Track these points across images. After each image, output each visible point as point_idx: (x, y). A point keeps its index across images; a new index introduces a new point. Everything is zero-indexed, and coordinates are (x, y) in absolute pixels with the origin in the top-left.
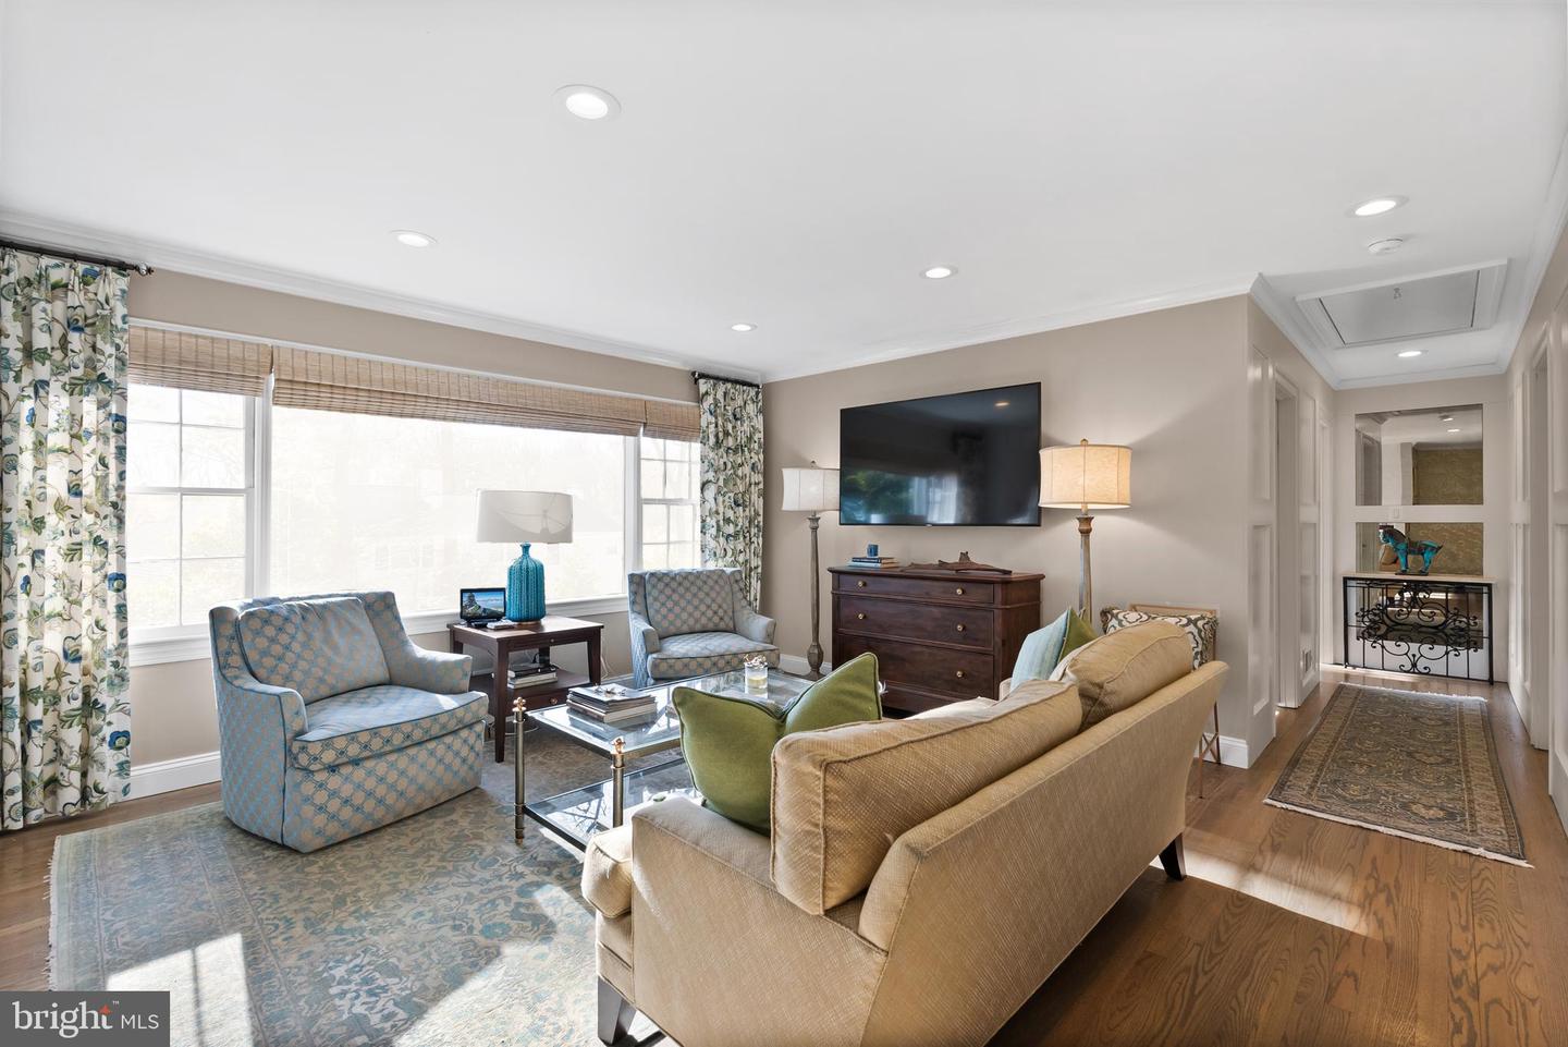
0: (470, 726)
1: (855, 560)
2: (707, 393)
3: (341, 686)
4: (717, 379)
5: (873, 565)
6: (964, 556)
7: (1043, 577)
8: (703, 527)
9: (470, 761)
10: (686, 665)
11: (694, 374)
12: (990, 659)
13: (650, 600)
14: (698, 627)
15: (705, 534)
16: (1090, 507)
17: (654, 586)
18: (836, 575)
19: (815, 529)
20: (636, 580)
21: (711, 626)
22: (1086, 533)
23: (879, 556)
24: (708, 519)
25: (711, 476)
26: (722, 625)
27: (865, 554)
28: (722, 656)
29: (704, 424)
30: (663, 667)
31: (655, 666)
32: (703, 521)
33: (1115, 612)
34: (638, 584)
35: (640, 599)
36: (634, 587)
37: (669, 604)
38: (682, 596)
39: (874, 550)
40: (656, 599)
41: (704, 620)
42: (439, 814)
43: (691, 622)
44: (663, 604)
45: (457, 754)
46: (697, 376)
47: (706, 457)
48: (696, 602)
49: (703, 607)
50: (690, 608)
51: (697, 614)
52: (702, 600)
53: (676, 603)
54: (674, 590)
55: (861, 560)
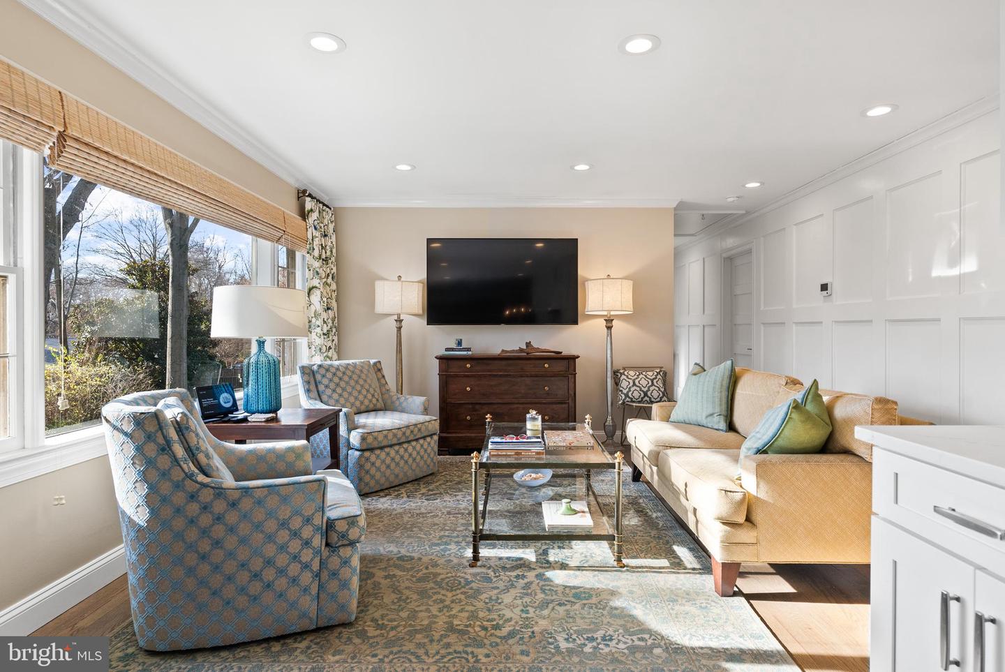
1: (447, 350)
2: (312, 210)
5: (465, 353)
6: (528, 345)
10: (386, 436)
11: (300, 192)
12: (567, 405)
13: (321, 388)
14: (363, 408)
16: (612, 313)
17: (324, 376)
18: (444, 361)
19: (399, 328)
20: (307, 371)
21: (371, 406)
22: (609, 328)
23: (464, 345)
24: (314, 320)
25: (316, 282)
26: (379, 406)
27: (454, 346)
29: (310, 237)
30: (370, 439)
31: (363, 439)
32: (309, 321)
33: (622, 371)
34: (309, 374)
35: (313, 387)
36: (306, 377)
37: (339, 390)
38: (347, 383)
39: (460, 343)
40: (327, 387)
41: (366, 402)
44: (334, 391)
46: (302, 194)
47: (312, 266)
48: (358, 387)
49: (364, 392)
50: (356, 394)
51: (361, 397)
52: (362, 386)
53: (344, 389)
54: (340, 379)
55: (452, 349)
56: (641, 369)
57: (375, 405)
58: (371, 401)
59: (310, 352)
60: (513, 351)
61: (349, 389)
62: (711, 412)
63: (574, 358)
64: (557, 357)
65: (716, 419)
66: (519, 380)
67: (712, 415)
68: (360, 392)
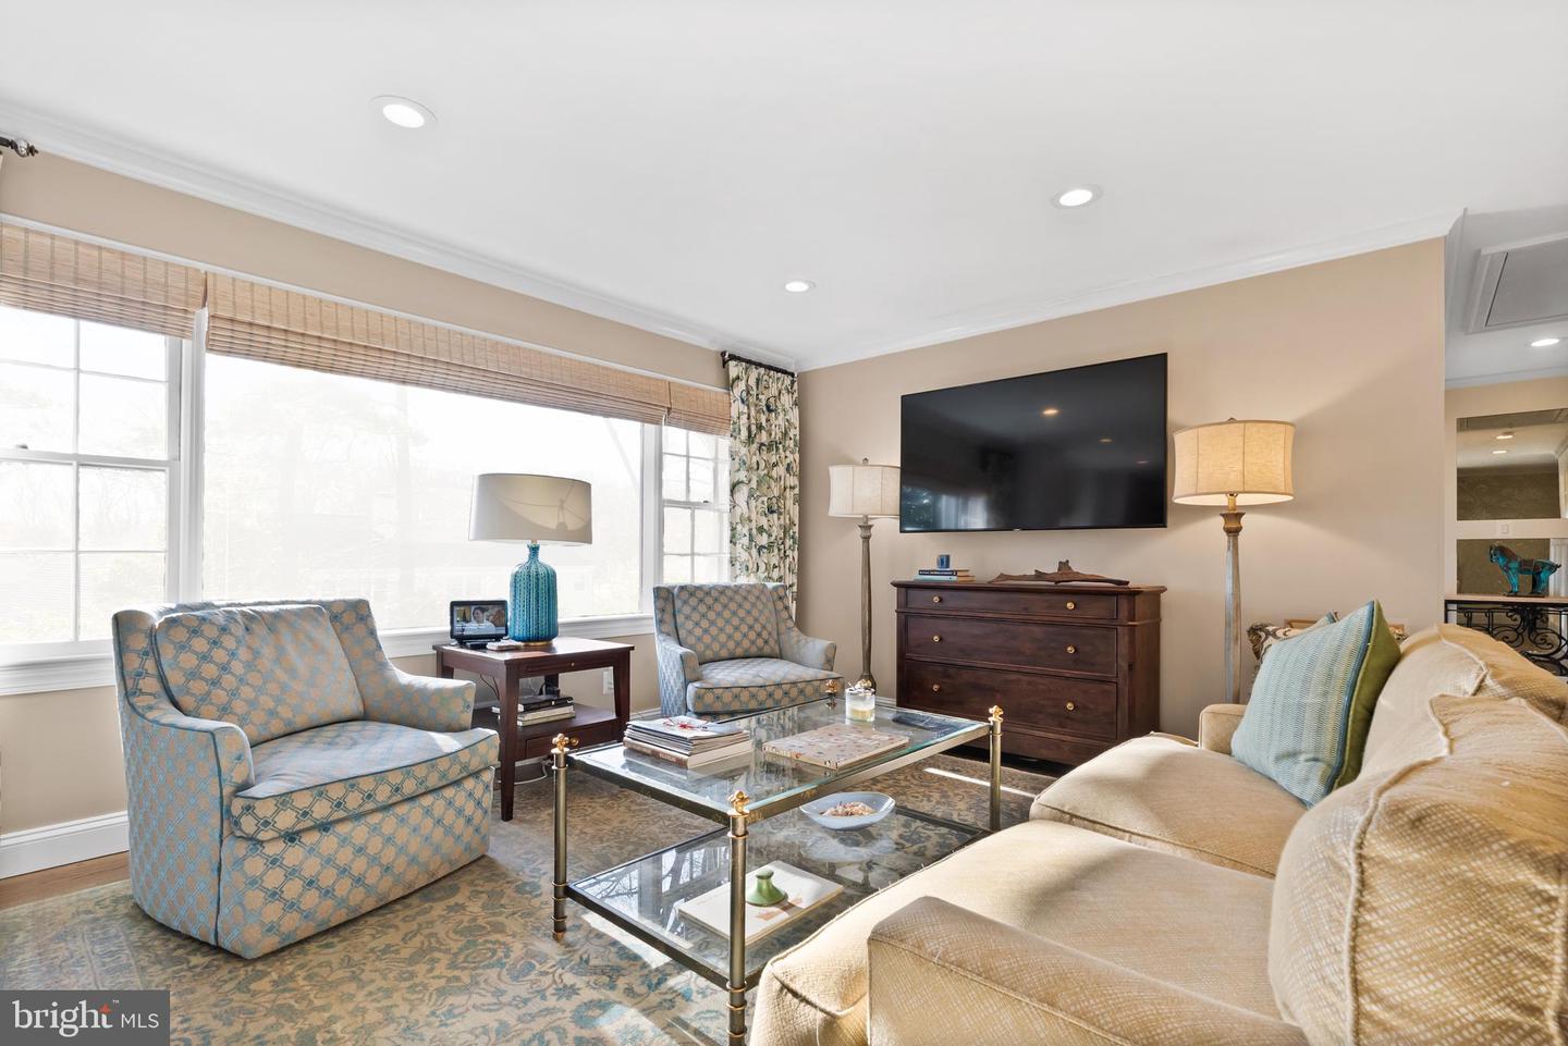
0: (476, 774)
1: (922, 572)
2: (738, 378)
3: (300, 722)
4: (749, 362)
5: (947, 578)
6: (1064, 565)
7: (1164, 589)
8: (733, 536)
9: (476, 821)
10: (736, 697)
11: (723, 354)
12: (1112, 688)
13: (680, 618)
14: (739, 651)
15: (735, 544)
17: (685, 602)
18: (903, 590)
19: (866, 539)
20: (663, 594)
21: (754, 650)
22: (1233, 532)
23: (952, 567)
24: (739, 527)
25: (742, 476)
26: (767, 650)
27: (934, 566)
28: (778, 685)
29: (734, 414)
30: (709, 698)
31: (699, 697)
32: (733, 529)
33: (1270, 628)
34: (666, 599)
35: (668, 617)
36: (661, 603)
37: (705, 624)
38: (719, 614)
39: (945, 561)
40: (688, 617)
41: (746, 644)
42: (438, 895)
43: (731, 645)
44: (697, 624)
45: (460, 812)
46: (726, 359)
47: (737, 453)
48: (736, 621)
49: (744, 628)
50: (729, 629)
51: (738, 636)
52: (742, 620)
53: (712, 623)
54: (709, 608)
55: (929, 573)
57: (761, 649)
58: (753, 643)
59: (733, 572)
60: (1020, 577)
61: (720, 623)
62: (1290, 749)
65: (1301, 767)
67: (1292, 755)
68: (736, 628)
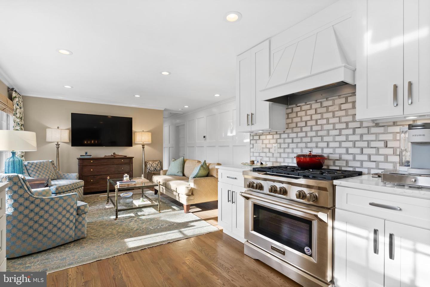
1: (81, 156)
5: (89, 157)
6: (114, 153)
11: (10, 89)
13: (30, 172)
16: (144, 143)
18: (79, 160)
19: (58, 148)
22: (143, 148)
23: (88, 154)
26: (56, 178)
27: (84, 154)
30: (60, 189)
31: (57, 189)
33: (147, 162)
37: (38, 172)
38: (42, 169)
39: (86, 153)
40: (32, 171)
44: (36, 172)
48: (47, 171)
49: (49, 173)
50: (46, 173)
51: (48, 175)
53: (40, 172)
54: (38, 168)
55: (83, 156)
56: (154, 161)
57: (54, 178)
58: (52, 176)
60: (109, 156)
61: (43, 172)
62: (178, 171)
63: (132, 158)
64: (125, 158)
65: (180, 173)
66: (112, 166)
67: (178, 172)
68: (47, 173)
